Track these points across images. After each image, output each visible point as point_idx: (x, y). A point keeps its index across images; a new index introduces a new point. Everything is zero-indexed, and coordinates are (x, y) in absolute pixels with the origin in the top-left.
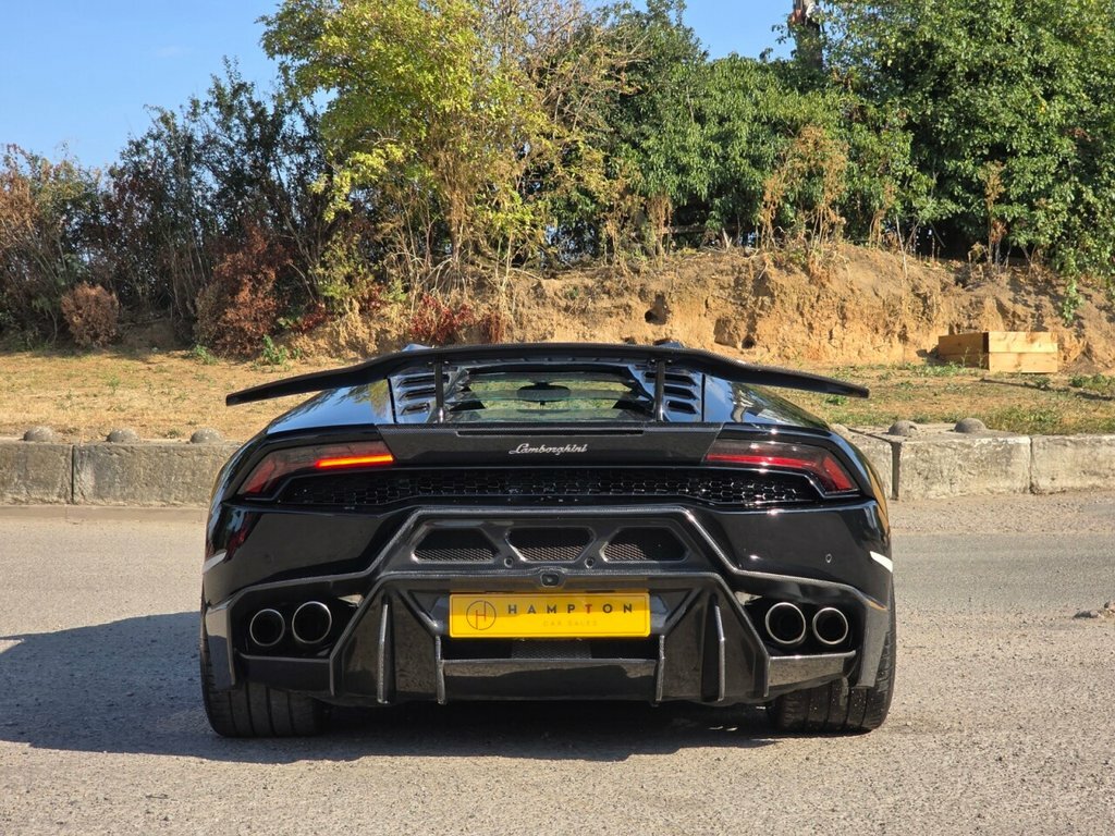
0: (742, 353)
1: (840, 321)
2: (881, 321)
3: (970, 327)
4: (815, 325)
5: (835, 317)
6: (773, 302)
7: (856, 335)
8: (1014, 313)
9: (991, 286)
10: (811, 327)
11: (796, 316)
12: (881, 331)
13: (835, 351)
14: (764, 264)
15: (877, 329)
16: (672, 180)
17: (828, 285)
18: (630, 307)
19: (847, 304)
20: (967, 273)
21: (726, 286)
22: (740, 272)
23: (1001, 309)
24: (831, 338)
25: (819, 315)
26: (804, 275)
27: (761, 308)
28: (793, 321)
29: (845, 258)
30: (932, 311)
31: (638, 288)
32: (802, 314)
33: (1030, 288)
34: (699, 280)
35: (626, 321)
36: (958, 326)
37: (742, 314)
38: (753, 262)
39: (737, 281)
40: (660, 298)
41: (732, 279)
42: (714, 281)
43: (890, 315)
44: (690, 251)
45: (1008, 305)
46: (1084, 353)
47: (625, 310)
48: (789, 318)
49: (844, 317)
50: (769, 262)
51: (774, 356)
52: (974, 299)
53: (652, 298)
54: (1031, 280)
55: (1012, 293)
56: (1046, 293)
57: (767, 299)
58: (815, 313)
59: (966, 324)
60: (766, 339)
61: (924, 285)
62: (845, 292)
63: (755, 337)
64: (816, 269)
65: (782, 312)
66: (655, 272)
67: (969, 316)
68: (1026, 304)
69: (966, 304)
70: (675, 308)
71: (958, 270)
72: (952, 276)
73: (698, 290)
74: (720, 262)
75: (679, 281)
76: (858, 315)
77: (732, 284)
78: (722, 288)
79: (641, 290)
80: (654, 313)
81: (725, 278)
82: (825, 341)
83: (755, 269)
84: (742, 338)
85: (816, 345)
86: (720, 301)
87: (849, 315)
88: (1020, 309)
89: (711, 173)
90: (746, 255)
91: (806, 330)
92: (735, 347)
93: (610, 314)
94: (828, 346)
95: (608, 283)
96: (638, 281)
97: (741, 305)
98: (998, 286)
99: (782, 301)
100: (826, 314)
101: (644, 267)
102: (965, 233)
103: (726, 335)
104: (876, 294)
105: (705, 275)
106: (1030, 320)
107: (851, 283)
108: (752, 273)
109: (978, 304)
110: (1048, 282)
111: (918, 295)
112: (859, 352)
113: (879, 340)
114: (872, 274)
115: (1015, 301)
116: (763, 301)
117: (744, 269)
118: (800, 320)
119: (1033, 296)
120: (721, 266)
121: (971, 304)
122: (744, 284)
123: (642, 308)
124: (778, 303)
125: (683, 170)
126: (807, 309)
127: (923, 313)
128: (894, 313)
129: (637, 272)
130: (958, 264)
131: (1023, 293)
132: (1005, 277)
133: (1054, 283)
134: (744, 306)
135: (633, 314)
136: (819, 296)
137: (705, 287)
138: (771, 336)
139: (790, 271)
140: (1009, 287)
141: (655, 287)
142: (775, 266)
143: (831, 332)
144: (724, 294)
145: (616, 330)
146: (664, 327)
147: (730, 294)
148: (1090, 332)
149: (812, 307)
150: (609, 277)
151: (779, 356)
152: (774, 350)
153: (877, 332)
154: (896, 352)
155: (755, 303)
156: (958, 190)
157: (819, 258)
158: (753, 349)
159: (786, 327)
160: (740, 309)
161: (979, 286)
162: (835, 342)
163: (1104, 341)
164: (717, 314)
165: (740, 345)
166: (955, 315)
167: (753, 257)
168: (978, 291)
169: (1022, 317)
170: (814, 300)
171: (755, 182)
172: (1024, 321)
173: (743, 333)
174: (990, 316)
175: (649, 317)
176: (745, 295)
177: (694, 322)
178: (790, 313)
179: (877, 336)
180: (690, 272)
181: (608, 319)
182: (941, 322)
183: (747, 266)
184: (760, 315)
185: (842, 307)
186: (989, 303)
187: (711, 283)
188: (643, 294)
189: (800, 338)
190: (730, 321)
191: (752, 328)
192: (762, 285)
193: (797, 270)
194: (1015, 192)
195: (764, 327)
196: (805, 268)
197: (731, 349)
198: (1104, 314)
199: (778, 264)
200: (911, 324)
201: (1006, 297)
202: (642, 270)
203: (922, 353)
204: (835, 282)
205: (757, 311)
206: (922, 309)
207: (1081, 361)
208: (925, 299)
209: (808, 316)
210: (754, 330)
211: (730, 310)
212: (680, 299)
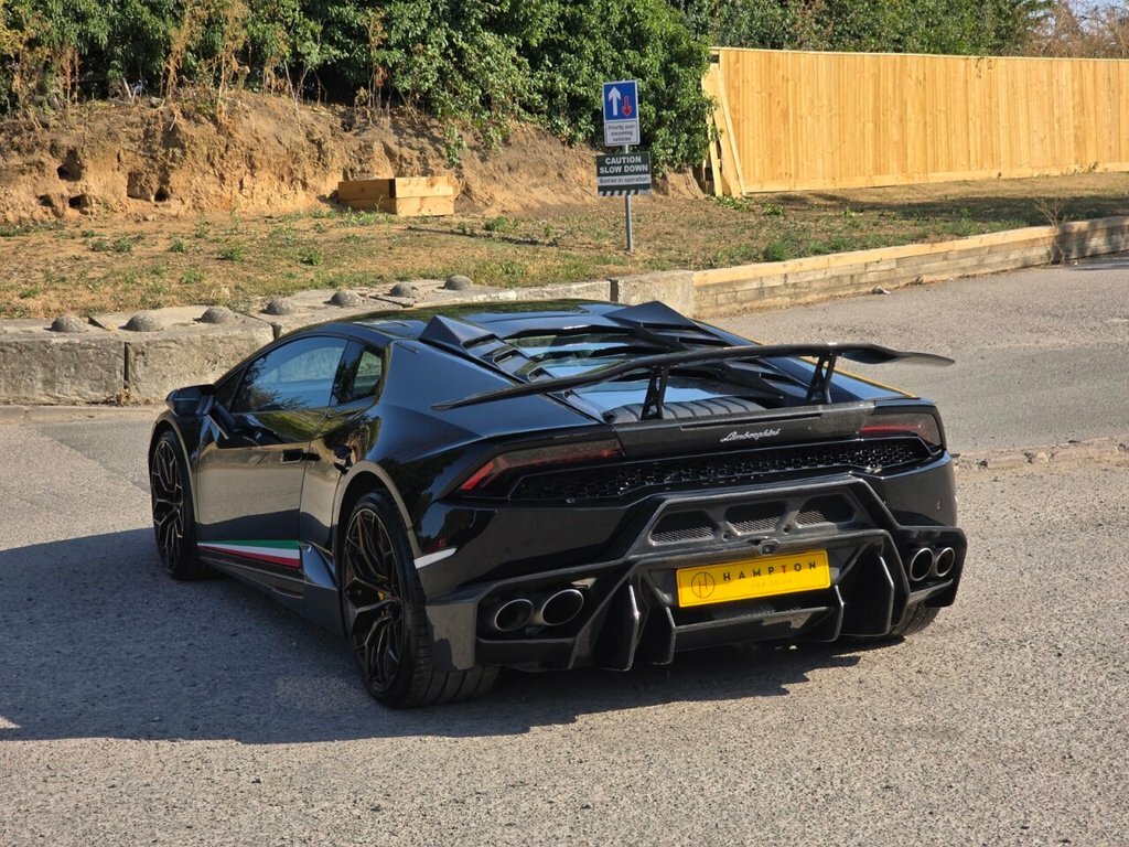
0: (156, 206)
1: (249, 171)
2: (286, 169)
3: (363, 171)
4: (227, 175)
5: (244, 166)
6: (184, 154)
7: (265, 185)
8: (401, 156)
9: (376, 130)
10: (222, 177)
11: (207, 167)
12: (286, 178)
13: (246, 201)
14: (172, 115)
15: (283, 178)
16: (73, 30)
17: (235, 135)
18: (42, 163)
19: (254, 153)
20: (352, 118)
21: (136, 138)
22: (149, 124)
23: (389, 152)
24: (241, 188)
25: (230, 165)
26: (211, 125)
27: (173, 160)
28: (205, 173)
29: (247, 107)
30: (326, 156)
31: (49, 144)
32: (212, 165)
33: (409, 131)
34: (110, 134)
35: (39, 178)
36: (352, 170)
37: (152, 167)
38: (162, 113)
39: (146, 133)
40: (72, 153)
41: (141, 130)
42: (124, 135)
43: (293, 163)
44: (100, 104)
45: (395, 148)
46: (463, 192)
47: (38, 167)
48: (200, 169)
49: (252, 167)
50: (177, 112)
51: (188, 208)
52: (362, 143)
53: (64, 153)
54: (408, 123)
55: (396, 137)
56: (424, 136)
57: (178, 151)
58: (225, 164)
59: (358, 169)
60: (180, 192)
61: (317, 131)
62: (251, 141)
63: (169, 190)
64: (223, 118)
65: (194, 163)
66: (64, 126)
67: (360, 160)
68: (411, 148)
69: (357, 148)
70: (88, 163)
71: (342, 115)
72: (339, 120)
73: (109, 144)
74: (129, 114)
75: (90, 135)
76: (265, 164)
77: (142, 136)
78: (132, 140)
79: (52, 146)
80: (66, 168)
81: (136, 131)
82: (236, 192)
83: (164, 120)
84: (155, 191)
85: (228, 196)
86: (130, 154)
87: (258, 164)
88: (405, 152)
89: (111, 21)
90: (152, 106)
91: (218, 181)
92: (148, 200)
93: (22, 172)
94: (239, 196)
95: (16, 139)
96: (46, 137)
97: (151, 157)
98: (382, 131)
99: (193, 152)
100: (236, 164)
101: (52, 122)
102: (346, 78)
103: (138, 189)
104: (280, 143)
105: (116, 128)
106: (415, 162)
107: (256, 132)
108: (161, 124)
109: (367, 148)
110: (424, 124)
111: (313, 141)
112: (268, 200)
113: (285, 188)
114: (272, 122)
115: (400, 145)
116: (174, 153)
117: (153, 121)
118: (211, 171)
119: (414, 139)
120: (131, 119)
121: (360, 149)
122: (154, 136)
123: (54, 164)
124: (189, 154)
125: (81, 18)
126: (217, 158)
127: (319, 159)
128: (296, 160)
129: (46, 126)
130: (341, 109)
131: (405, 135)
132: (386, 121)
133: (428, 124)
134: (154, 159)
135: (46, 171)
136: (227, 146)
137: (116, 140)
138: (184, 189)
139: (198, 122)
140: (391, 130)
141: (66, 141)
142: (184, 116)
143: (241, 182)
144: (134, 147)
145: (30, 188)
146: (79, 183)
147: (139, 147)
148: (467, 172)
149: (222, 157)
150: (19, 133)
151: (194, 208)
152: (188, 202)
153: (283, 180)
154: (300, 201)
155: (166, 155)
156: (338, 35)
157: (225, 107)
158: (167, 202)
159: (198, 179)
160: (150, 161)
161: (364, 130)
162: (246, 192)
163: (479, 180)
164: (129, 168)
165: (152, 198)
166: (347, 159)
167: (161, 108)
168: (365, 135)
169: (408, 160)
170: (223, 150)
171: (158, 31)
172: (411, 164)
173: (156, 187)
174: (379, 160)
175: (63, 173)
176: (155, 147)
177: (107, 176)
178: (201, 164)
179: (283, 184)
180: (100, 125)
181: (21, 177)
182: (336, 167)
183: (156, 117)
184: (172, 167)
185: (251, 157)
186: (377, 147)
187: (122, 136)
188: (54, 149)
189: (213, 189)
190: (141, 174)
191: (164, 180)
192: (171, 137)
193: (203, 119)
194: (395, 37)
195: (177, 179)
196: (214, 119)
197: (145, 203)
198: (475, 153)
199: (186, 115)
200: (310, 170)
201: (392, 141)
202: (51, 125)
203: (323, 199)
204: (241, 131)
205: (169, 163)
206: (317, 154)
207: (462, 200)
208: (319, 145)
209: (218, 166)
210: (167, 182)
211: (140, 163)
212: (92, 154)
